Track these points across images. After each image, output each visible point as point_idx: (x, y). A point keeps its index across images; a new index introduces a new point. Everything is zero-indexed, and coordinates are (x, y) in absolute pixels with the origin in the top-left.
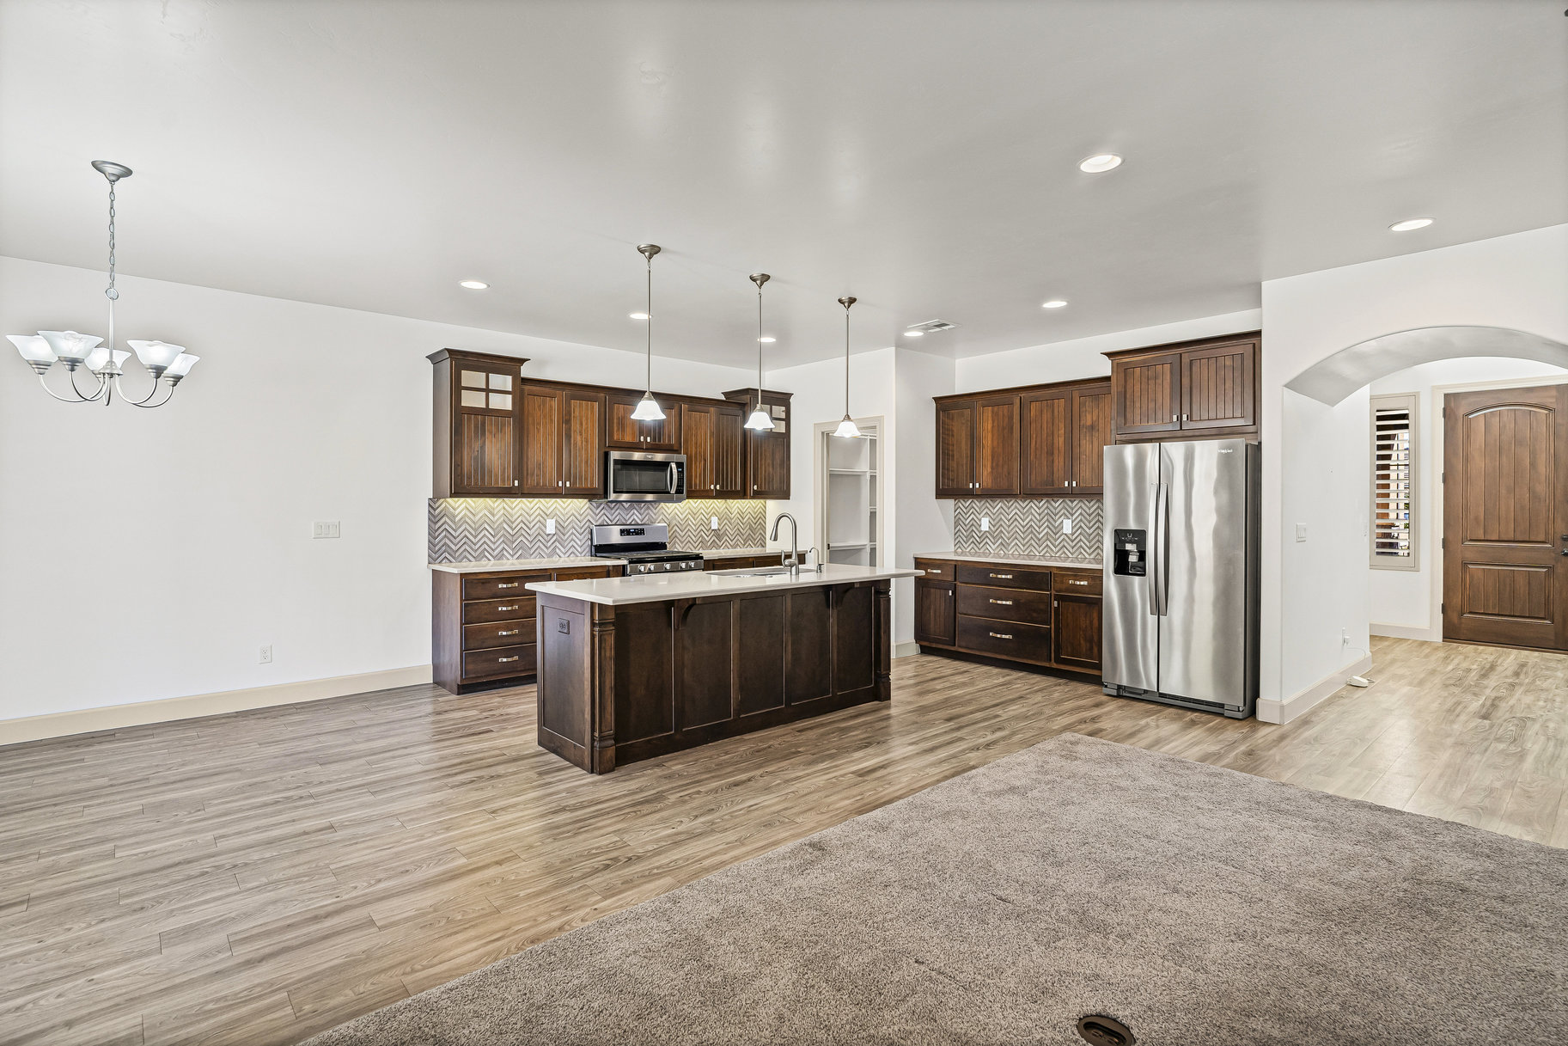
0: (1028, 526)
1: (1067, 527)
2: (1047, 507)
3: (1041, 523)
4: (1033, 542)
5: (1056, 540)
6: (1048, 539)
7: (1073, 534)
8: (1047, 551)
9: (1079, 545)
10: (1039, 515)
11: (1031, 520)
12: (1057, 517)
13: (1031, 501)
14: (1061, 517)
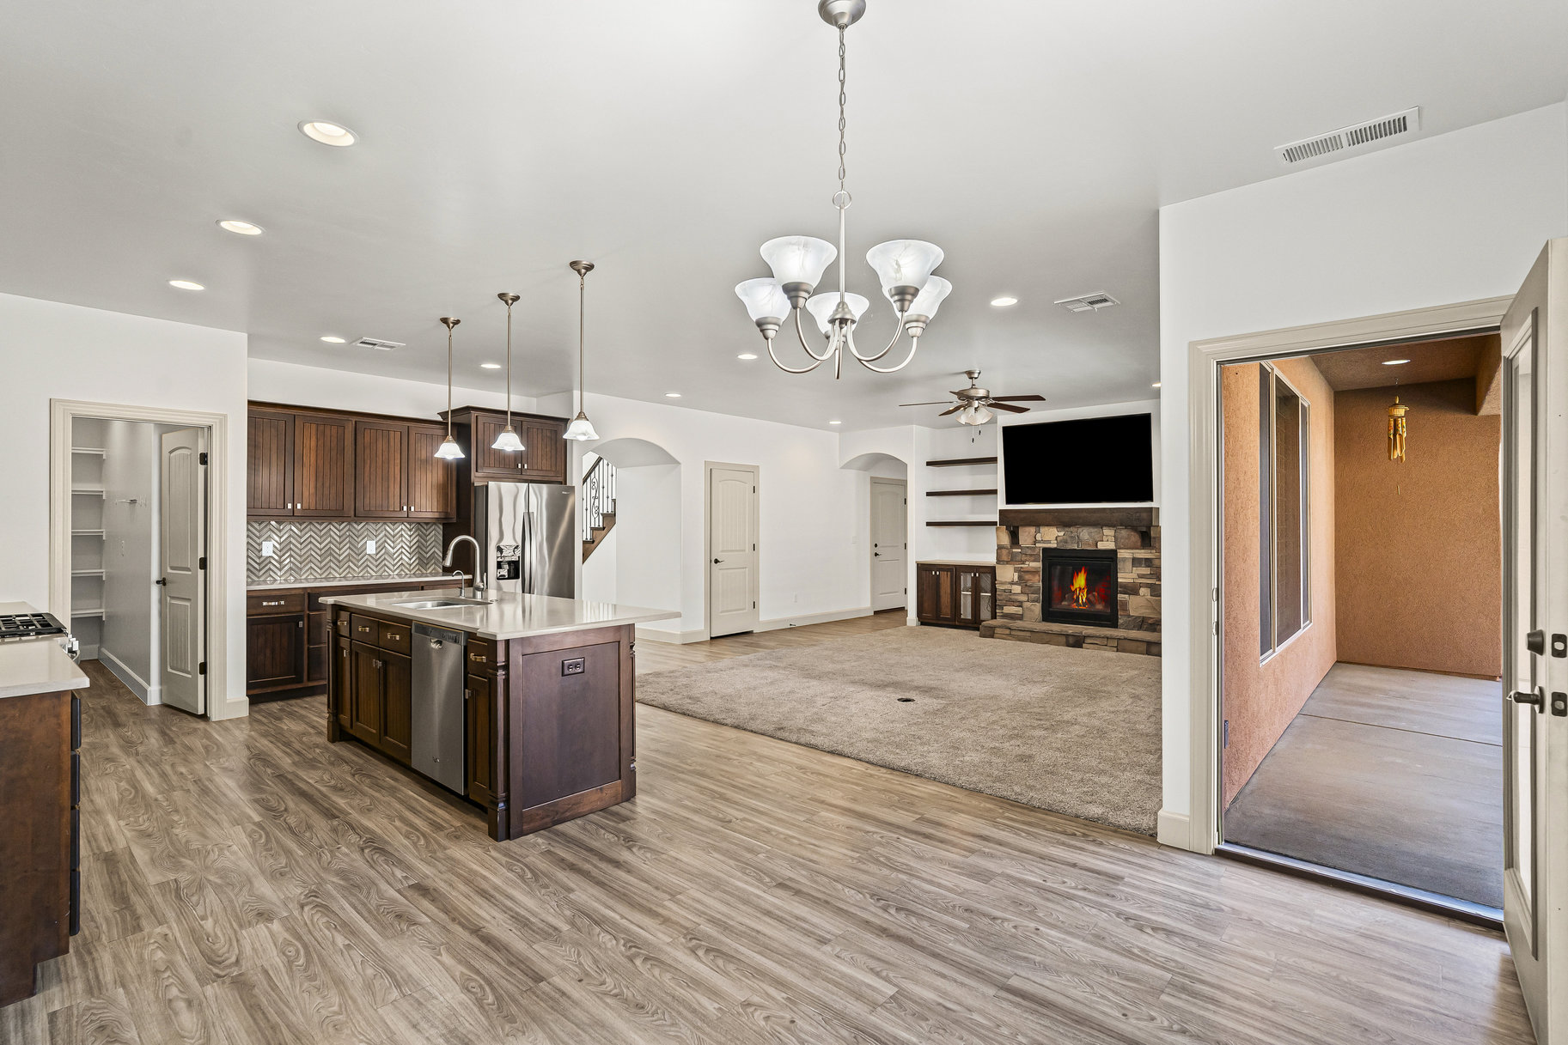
0: (326, 548)
1: (371, 547)
2: (349, 530)
3: (342, 545)
4: (332, 564)
5: (359, 561)
6: (349, 560)
7: (377, 554)
8: (349, 572)
9: (383, 563)
10: (340, 537)
11: (330, 542)
12: (360, 538)
13: (330, 523)
14: (364, 538)
